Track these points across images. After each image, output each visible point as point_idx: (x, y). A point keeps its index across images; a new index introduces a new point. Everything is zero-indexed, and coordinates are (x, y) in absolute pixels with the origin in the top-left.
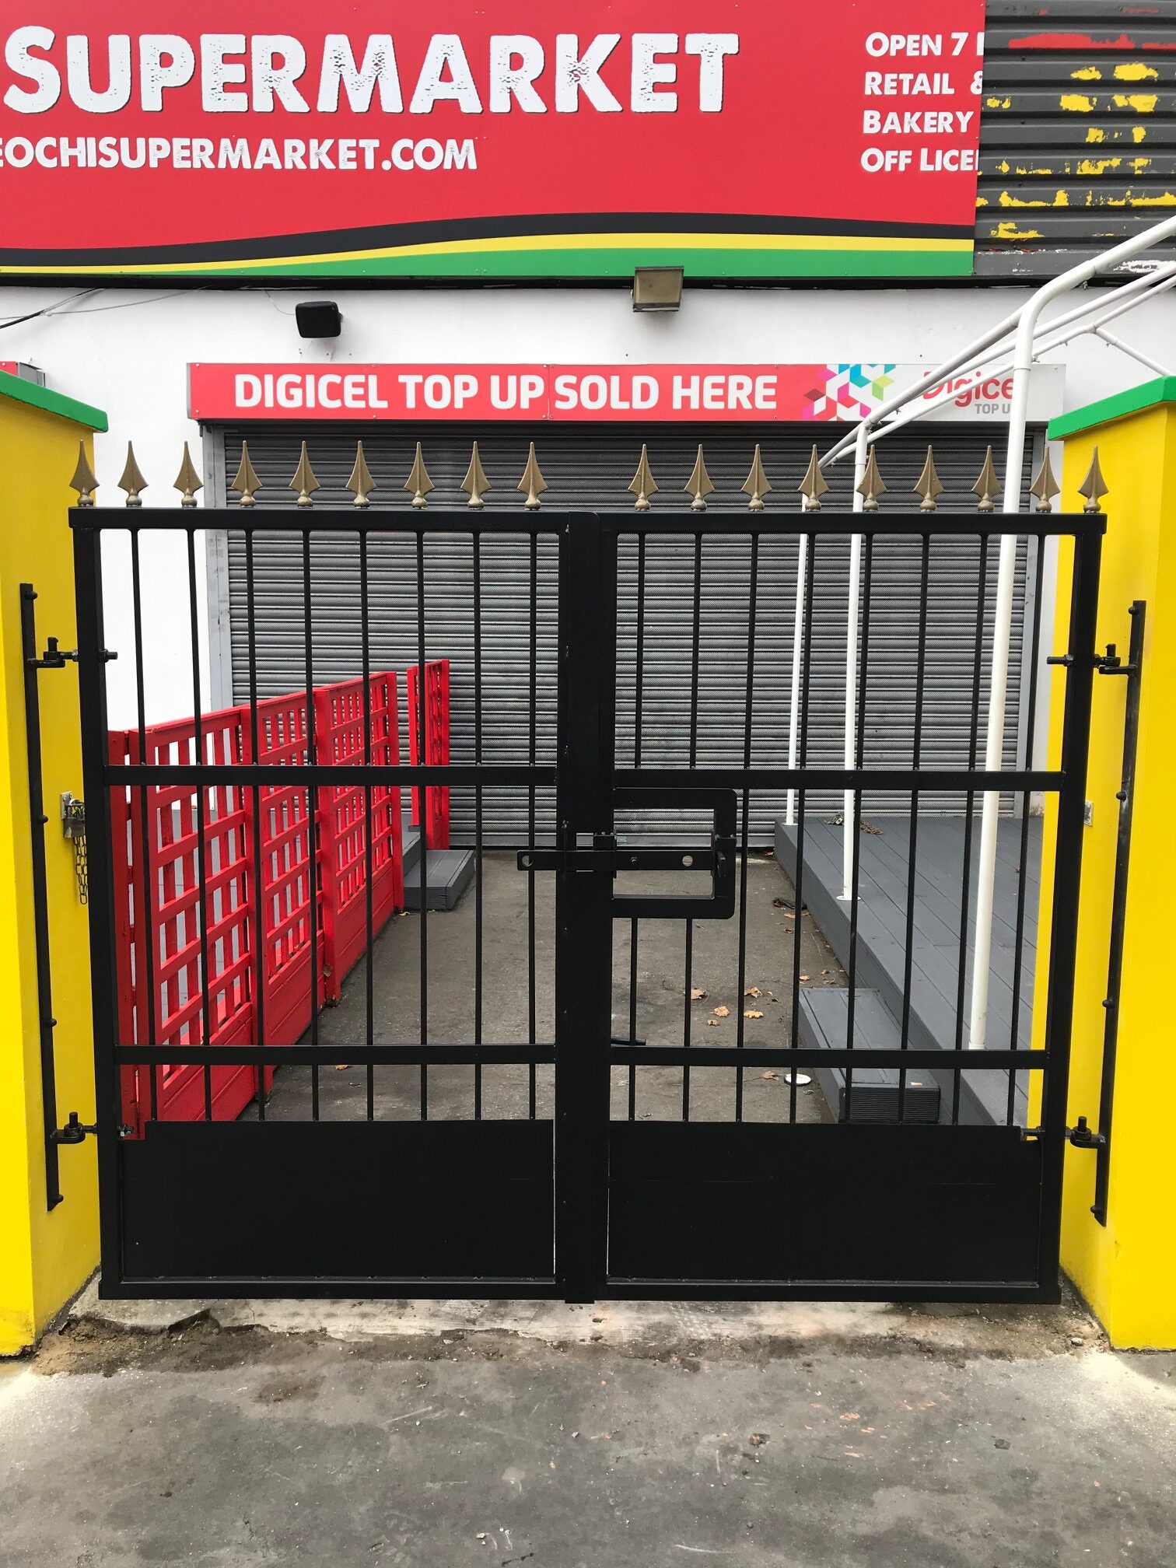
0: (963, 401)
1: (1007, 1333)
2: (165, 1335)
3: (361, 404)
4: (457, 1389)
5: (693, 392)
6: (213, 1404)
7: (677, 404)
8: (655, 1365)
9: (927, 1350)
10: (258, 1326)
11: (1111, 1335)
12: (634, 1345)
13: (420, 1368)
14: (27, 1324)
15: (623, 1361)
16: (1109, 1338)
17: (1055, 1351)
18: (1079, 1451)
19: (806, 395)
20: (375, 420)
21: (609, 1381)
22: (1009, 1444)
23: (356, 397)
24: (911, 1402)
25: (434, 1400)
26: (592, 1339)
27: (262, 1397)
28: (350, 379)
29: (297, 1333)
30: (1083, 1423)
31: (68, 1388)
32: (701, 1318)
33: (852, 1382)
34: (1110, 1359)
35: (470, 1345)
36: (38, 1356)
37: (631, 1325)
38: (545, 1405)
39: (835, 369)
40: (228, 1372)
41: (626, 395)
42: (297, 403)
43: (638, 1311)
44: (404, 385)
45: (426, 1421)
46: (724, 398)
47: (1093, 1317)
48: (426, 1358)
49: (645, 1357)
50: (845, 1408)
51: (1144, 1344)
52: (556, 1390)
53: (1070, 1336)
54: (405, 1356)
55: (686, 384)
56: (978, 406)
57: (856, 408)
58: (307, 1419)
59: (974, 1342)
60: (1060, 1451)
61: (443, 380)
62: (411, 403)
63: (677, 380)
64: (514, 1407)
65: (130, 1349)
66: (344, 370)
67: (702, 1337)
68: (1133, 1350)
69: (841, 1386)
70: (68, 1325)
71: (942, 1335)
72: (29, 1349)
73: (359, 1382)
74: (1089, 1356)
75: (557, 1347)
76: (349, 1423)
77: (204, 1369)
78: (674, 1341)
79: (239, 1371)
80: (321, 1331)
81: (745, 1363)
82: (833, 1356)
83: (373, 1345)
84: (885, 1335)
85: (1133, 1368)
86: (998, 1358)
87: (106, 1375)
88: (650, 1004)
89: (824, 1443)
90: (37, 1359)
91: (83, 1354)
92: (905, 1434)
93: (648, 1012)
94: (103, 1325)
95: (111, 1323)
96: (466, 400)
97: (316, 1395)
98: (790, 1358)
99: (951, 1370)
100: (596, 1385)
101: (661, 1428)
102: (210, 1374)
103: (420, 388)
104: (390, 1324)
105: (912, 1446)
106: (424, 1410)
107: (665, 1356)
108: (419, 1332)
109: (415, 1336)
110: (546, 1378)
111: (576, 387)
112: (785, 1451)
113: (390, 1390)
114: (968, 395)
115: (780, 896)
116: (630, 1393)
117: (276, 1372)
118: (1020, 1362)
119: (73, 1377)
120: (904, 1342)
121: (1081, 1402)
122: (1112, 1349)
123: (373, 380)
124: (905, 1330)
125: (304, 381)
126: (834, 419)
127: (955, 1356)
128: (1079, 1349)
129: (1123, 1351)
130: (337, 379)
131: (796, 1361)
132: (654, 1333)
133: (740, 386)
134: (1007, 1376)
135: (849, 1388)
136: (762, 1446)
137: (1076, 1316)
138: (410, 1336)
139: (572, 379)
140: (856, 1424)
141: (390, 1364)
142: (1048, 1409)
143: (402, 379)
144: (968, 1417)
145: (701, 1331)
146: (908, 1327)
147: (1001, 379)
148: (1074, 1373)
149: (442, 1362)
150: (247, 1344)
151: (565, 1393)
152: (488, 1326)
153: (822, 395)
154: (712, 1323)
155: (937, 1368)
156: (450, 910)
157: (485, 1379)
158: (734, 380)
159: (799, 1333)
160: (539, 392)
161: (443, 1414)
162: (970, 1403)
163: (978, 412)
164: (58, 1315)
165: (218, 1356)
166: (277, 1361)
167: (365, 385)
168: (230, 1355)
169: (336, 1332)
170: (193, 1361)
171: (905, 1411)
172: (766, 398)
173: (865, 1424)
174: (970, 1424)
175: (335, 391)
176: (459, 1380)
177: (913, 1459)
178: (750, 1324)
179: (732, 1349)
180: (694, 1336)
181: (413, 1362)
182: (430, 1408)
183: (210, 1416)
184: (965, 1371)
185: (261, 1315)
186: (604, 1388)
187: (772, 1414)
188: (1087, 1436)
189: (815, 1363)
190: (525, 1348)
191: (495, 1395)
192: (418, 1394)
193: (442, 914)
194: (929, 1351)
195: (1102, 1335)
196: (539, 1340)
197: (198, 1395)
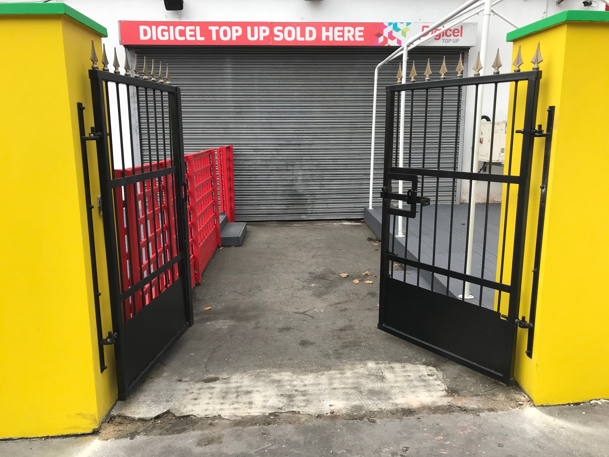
0: (438, 38)
1: (493, 401)
2: (153, 421)
3: (193, 39)
4: (279, 436)
5: (330, 34)
6: (179, 448)
7: (324, 39)
8: (358, 422)
9: (464, 410)
10: (192, 415)
11: (534, 400)
12: (348, 415)
13: (263, 429)
14: (95, 420)
15: (345, 421)
16: (533, 401)
17: (513, 408)
18: (531, 447)
19: (375, 35)
20: (199, 45)
21: (341, 429)
22: (503, 445)
23: (191, 36)
24: (462, 431)
25: (271, 441)
26: (331, 413)
27: (199, 444)
28: (188, 28)
29: (209, 417)
30: (530, 435)
31: (115, 445)
32: (373, 402)
33: (438, 424)
34: (534, 409)
35: (281, 418)
36: (100, 432)
37: (345, 406)
38: (317, 441)
39: (387, 25)
40: (183, 435)
41: (303, 35)
42: (166, 38)
43: (346, 401)
44: (211, 30)
45: (270, 450)
46: (343, 36)
47: (525, 394)
48: (264, 425)
49: (353, 419)
50: (437, 434)
51: (547, 403)
52: (320, 434)
53: (518, 401)
54: (256, 424)
55: (327, 30)
56: (443, 40)
57: (396, 40)
58: (220, 452)
59: (481, 406)
60: (524, 447)
61: (227, 28)
62: (214, 38)
63: (324, 29)
64: (305, 442)
65: (139, 427)
66: (186, 24)
67: (375, 410)
68: (542, 406)
69: (433, 426)
70: (111, 419)
71: (468, 404)
72: (96, 430)
73: (239, 435)
74: (526, 409)
75: (317, 417)
76: (238, 452)
77: (172, 434)
78: (364, 412)
79: (187, 434)
80: (218, 416)
81: (394, 419)
82: (428, 415)
83: (241, 420)
84: (446, 405)
85: (544, 413)
86: (492, 411)
87: (131, 439)
88: (327, 280)
89: (432, 449)
90: (100, 434)
91: (120, 431)
92: (462, 443)
93: (327, 283)
94: (126, 418)
95: (129, 417)
96: (237, 37)
97: (221, 442)
98: (411, 416)
99: (474, 417)
100: (336, 431)
101: (365, 447)
102: (175, 436)
103: (218, 32)
104: (247, 411)
105: (466, 448)
106: (268, 445)
107: (361, 418)
108: (259, 414)
109: (258, 416)
110: (315, 430)
111: (282, 31)
112: (416, 453)
113: (252, 438)
114: (439, 35)
115: (370, 237)
116: (350, 434)
117: (203, 433)
118: (500, 412)
119: (117, 441)
120: (454, 407)
121: (527, 427)
122: (534, 406)
123: (198, 28)
124: (454, 402)
125: (169, 29)
126: (387, 45)
127: (476, 412)
128: (522, 406)
129: (538, 406)
130: (182, 28)
131: (414, 417)
132: (355, 409)
133: (349, 31)
134: (496, 418)
135: (437, 427)
136: (407, 451)
137: (518, 394)
138: (256, 416)
139: (281, 28)
140: (442, 440)
141: (250, 428)
142: (515, 431)
143: (210, 28)
144: (485, 435)
145: (374, 408)
146: (454, 401)
147: (452, 29)
148: (522, 416)
149: (271, 425)
150: (188, 423)
151: (324, 435)
152: (287, 410)
153: (382, 35)
154: (377, 404)
155: (469, 417)
156: (240, 246)
157: (290, 432)
158: (347, 29)
159: (413, 406)
160: (267, 33)
161: (276, 446)
162: (485, 430)
163: (443, 42)
164: (106, 415)
165: (177, 428)
166: (202, 429)
167: (195, 31)
168: (182, 428)
169: (225, 416)
170: (167, 430)
171: (460, 435)
172: (360, 36)
173: (446, 441)
174: (487, 438)
175: (182, 33)
176: (280, 433)
177: (467, 453)
178: (393, 404)
179: (387, 414)
180: (371, 410)
181: (259, 426)
182: (270, 444)
183: (178, 453)
184: (480, 417)
185: (192, 411)
186: (339, 433)
187: (409, 439)
188: (533, 440)
189: (421, 418)
190: (304, 418)
191: (295, 438)
192: (264, 439)
193: (237, 248)
194: (465, 410)
195: (530, 400)
196: (309, 414)
197: (172, 445)
